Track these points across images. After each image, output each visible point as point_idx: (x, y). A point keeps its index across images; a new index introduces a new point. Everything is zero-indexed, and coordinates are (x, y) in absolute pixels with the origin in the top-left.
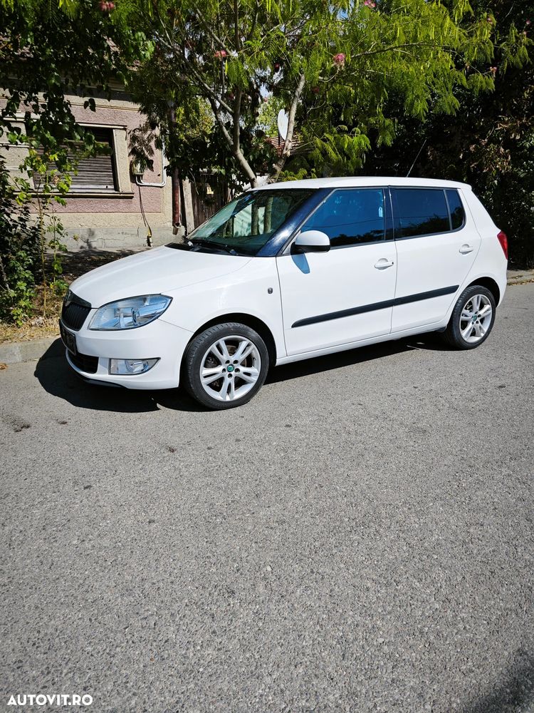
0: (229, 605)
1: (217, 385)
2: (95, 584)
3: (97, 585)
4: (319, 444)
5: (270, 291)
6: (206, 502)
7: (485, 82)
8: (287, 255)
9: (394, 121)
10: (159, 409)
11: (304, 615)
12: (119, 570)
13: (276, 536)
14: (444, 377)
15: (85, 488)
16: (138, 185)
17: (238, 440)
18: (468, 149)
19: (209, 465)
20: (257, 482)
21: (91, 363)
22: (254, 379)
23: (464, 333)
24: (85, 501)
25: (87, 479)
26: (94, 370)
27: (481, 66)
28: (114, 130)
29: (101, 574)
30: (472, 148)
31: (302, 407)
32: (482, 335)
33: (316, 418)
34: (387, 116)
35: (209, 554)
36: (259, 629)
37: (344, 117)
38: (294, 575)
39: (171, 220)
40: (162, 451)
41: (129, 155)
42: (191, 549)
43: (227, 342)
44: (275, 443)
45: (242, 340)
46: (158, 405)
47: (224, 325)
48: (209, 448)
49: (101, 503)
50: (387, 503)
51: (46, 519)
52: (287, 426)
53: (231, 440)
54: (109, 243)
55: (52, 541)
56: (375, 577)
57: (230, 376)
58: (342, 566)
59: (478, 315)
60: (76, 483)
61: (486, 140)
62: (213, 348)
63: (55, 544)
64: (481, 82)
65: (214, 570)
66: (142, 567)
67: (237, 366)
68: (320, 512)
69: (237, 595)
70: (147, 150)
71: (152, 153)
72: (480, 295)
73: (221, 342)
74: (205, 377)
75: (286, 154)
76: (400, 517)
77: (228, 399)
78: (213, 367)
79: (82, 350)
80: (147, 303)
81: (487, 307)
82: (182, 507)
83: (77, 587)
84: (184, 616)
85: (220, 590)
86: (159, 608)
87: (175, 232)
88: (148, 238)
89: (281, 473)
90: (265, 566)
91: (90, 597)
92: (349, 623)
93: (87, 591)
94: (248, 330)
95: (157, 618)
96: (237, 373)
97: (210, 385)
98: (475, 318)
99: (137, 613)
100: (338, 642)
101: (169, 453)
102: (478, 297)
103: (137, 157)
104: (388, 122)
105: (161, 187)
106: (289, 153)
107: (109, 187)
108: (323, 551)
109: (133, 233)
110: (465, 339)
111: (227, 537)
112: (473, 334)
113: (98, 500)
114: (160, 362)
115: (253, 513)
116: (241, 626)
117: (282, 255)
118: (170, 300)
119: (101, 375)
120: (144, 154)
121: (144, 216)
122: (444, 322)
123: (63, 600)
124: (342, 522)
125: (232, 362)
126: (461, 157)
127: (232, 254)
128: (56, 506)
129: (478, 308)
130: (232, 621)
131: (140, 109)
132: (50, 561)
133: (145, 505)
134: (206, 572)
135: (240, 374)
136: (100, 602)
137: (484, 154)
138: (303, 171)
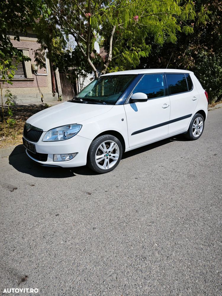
0: (146, 264)
1: (102, 163)
2: (80, 262)
3: (81, 262)
4: (153, 185)
5: (123, 120)
6: (115, 217)
7: (189, 29)
8: (128, 103)
9: (150, 46)
10: (75, 175)
11: (181, 264)
12: (89, 254)
13: (153, 229)
14: (191, 152)
15: (56, 215)
16: (36, 75)
17: (117, 187)
18: (177, 58)
19: (109, 199)
20: (134, 205)
21: (44, 157)
22: (117, 159)
23: (194, 133)
24: (59, 222)
25: (55, 211)
26: (46, 160)
27: (189, 23)
28: (23, 50)
29: (81, 257)
30: (179, 57)
31: (139, 169)
32: (200, 134)
33: (147, 174)
34: (147, 44)
35: (127, 241)
36: (164, 274)
37: (129, 44)
38: (169, 246)
39: (52, 90)
40: (85, 194)
41: (35, 61)
42: (118, 240)
43: (106, 143)
44: (134, 187)
45: (112, 142)
46: (74, 174)
47: (104, 136)
48: (106, 191)
49: (67, 222)
50: (193, 209)
51: (43, 233)
52: (136, 178)
53: (114, 187)
54: (24, 101)
55: (51, 243)
56: (203, 243)
57: (107, 158)
58: (187, 239)
59: (198, 126)
60: (51, 214)
61: (184, 54)
62: (100, 146)
63: (52, 244)
64: (189, 30)
65: (133, 248)
66: (99, 251)
67: (110, 154)
68: (167, 216)
69: (147, 259)
70: (43, 59)
71: (45, 60)
72: (199, 117)
73: (103, 143)
74: (97, 160)
75: (110, 60)
76: (201, 215)
77: (107, 168)
78: (100, 155)
79: (38, 151)
80: (71, 128)
81: (202, 122)
82: (105, 220)
83: (72, 265)
84: (128, 272)
85: (139, 258)
86: (115, 270)
87: (54, 96)
88: (42, 98)
89: (142, 200)
90: (154, 244)
91: (81, 269)
92: (201, 265)
93: (78, 266)
94: (114, 138)
95: (116, 275)
96: (110, 157)
97: (99, 163)
98: (197, 127)
99: (106, 274)
100: (200, 275)
101: (89, 195)
102: (198, 118)
103: (38, 62)
104: (147, 46)
105: (46, 76)
106: (111, 60)
107: (22, 76)
108: (176, 234)
109: (35, 96)
110: (194, 136)
111: (131, 232)
112: (197, 134)
113: (65, 221)
114: (78, 154)
115: (139, 220)
116: (156, 273)
117: (126, 104)
118: (81, 126)
119: (49, 162)
120: (41, 61)
121: (39, 89)
122: (186, 129)
123: (67, 272)
124: (178, 220)
125: (108, 152)
126: (175, 61)
127: (104, 104)
128: (46, 226)
129: (198, 123)
130: (150, 271)
131: (37, 41)
132: (53, 253)
133: (88, 221)
134: (129, 249)
135: (111, 157)
136: (86, 270)
137: (184, 60)
138: (117, 68)
